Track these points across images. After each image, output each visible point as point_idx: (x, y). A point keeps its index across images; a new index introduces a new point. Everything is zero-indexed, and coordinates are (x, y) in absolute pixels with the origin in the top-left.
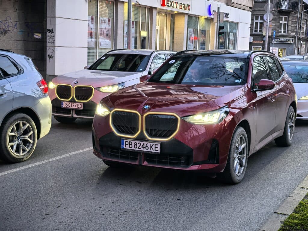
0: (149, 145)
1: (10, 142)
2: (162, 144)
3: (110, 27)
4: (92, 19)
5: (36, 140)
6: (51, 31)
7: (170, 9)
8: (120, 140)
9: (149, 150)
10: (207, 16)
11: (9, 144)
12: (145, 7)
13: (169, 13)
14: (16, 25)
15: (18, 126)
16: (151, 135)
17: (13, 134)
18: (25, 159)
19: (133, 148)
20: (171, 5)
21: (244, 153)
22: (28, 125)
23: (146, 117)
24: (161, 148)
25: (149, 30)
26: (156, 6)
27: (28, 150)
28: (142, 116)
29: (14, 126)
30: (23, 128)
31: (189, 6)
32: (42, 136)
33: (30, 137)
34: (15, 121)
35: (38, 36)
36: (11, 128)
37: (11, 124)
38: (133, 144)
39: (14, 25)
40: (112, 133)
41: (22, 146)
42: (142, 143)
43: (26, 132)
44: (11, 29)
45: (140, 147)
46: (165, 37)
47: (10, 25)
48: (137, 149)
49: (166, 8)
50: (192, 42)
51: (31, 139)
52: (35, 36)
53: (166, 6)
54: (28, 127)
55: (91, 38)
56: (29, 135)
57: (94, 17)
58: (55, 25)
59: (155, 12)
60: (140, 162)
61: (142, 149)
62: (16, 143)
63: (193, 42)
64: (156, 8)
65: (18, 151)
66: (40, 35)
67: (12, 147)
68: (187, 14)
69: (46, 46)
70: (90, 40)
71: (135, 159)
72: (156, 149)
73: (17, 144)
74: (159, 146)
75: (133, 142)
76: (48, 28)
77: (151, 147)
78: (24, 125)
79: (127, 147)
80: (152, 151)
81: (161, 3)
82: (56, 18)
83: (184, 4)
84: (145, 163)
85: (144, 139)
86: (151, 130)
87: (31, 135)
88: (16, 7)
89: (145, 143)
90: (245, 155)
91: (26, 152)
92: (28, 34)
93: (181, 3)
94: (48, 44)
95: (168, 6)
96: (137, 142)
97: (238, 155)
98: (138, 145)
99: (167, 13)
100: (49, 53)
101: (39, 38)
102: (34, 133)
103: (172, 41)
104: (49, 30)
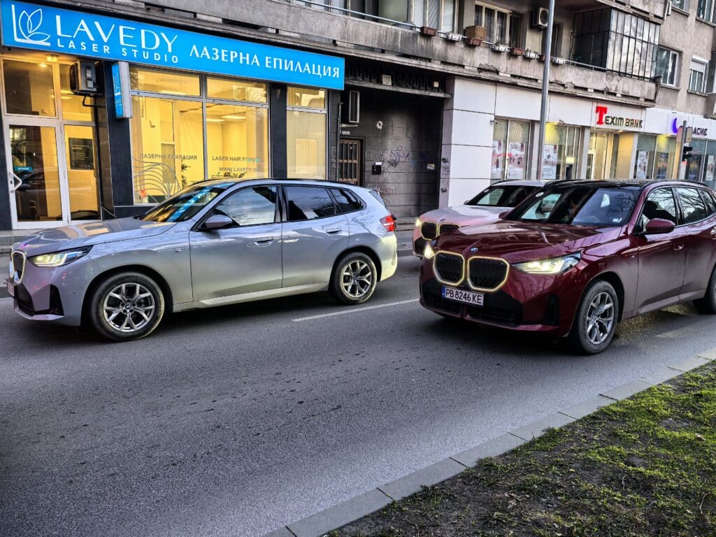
0: (471, 296)
1: (344, 282)
2: (486, 295)
3: (523, 153)
4: (500, 144)
5: (375, 282)
6: (446, 161)
7: (612, 127)
8: (441, 287)
9: (471, 302)
10: (671, 133)
11: (343, 285)
12: (573, 127)
13: (611, 133)
14: (408, 156)
15: (354, 266)
16: (475, 284)
17: (348, 274)
18: (361, 301)
19: (454, 298)
20: (612, 122)
21: (610, 316)
22: (366, 265)
23: (471, 262)
24: (484, 300)
25: (578, 156)
26: (588, 125)
27: (365, 292)
28: (466, 260)
29: (350, 265)
30: (360, 268)
31: (641, 121)
32: (383, 278)
33: (368, 278)
34: (350, 260)
35: (431, 167)
36: (346, 268)
37: (346, 263)
38: (455, 294)
39: (406, 155)
40: (434, 278)
41: (358, 287)
42: (464, 292)
43: (364, 272)
44: (402, 159)
45: (462, 298)
46: (604, 163)
47: (402, 155)
48: (458, 299)
49: (604, 126)
50: (644, 170)
51: (369, 280)
52: (428, 167)
53: (604, 124)
54: (366, 267)
55: (497, 167)
56: (367, 275)
57: (502, 142)
58: (450, 153)
59: (587, 132)
60: (461, 315)
61: (464, 300)
62: (352, 283)
63: (646, 169)
64: (589, 127)
65: (353, 292)
66: (433, 166)
67: (346, 288)
68: (638, 132)
69: (440, 178)
70: (495, 170)
71: (456, 312)
72: (479, 301)
73: (353, 285)
74: (482, 298)
75: (455, 291)
76: (442, 157)
77: (474, 298)
78: (361, 265)
79: (448, 296)
80: (474, 303)
81: (598, 120)
82: (452, 146)
83: (632, 120)
84: (468, 317)
85: (467, 288)
86: (476, 278)
87: (369, 277)
88: (410, 135)
89: (468, 293)
90: (612, 318)
91: (363, 294)
92: (422, 166)
93: (627, 119)
94: (442, 176)
95: (607, 123)
96: (459, 291)
97: (600, 317)
98: (460, 295)
99: (609, 133)
100: (442, 186)
101: (432, 169)
102: (373, 274)
103: (614, 168)
104: (444, 159)
